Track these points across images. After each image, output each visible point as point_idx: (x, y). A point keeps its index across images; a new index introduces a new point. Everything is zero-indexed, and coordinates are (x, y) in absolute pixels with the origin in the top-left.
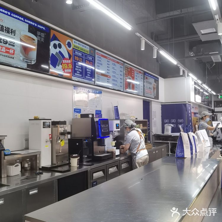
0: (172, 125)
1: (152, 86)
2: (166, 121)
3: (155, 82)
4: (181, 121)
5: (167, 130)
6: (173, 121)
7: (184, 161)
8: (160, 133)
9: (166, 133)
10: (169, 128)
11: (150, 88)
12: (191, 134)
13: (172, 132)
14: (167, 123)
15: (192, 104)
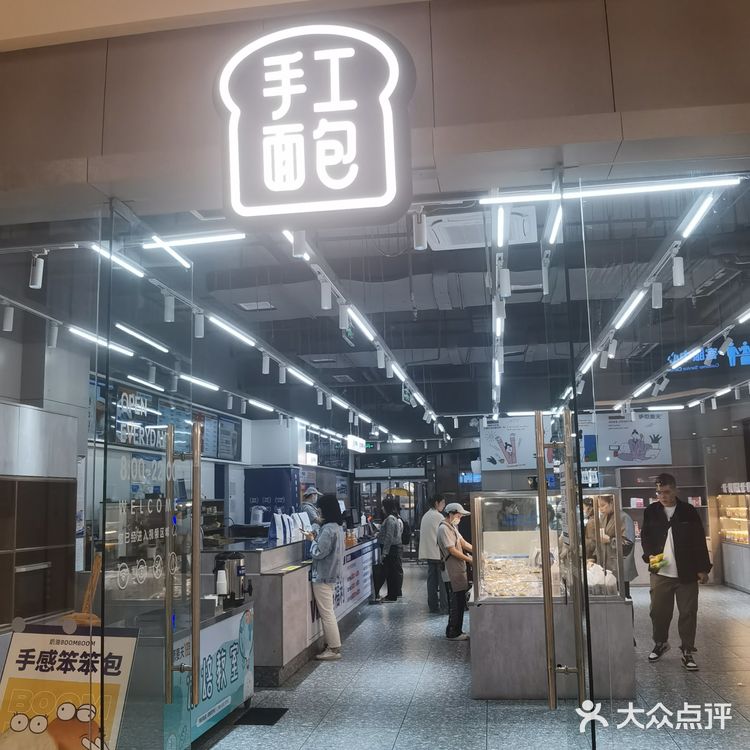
0: (265, 508)
1: (229, 438)
2: (254, 500)
3: (235, 429)
4: (281, 500)
5: (256, 517)
6: (267, 500)
7: (259, 557)
8: (241, 522)
9: (253, 523)
10: (259, 513)
11: (227, 442)
12: (286, 517)
13: (264, 521)
14: (255, 504)
15: (301, 468)
